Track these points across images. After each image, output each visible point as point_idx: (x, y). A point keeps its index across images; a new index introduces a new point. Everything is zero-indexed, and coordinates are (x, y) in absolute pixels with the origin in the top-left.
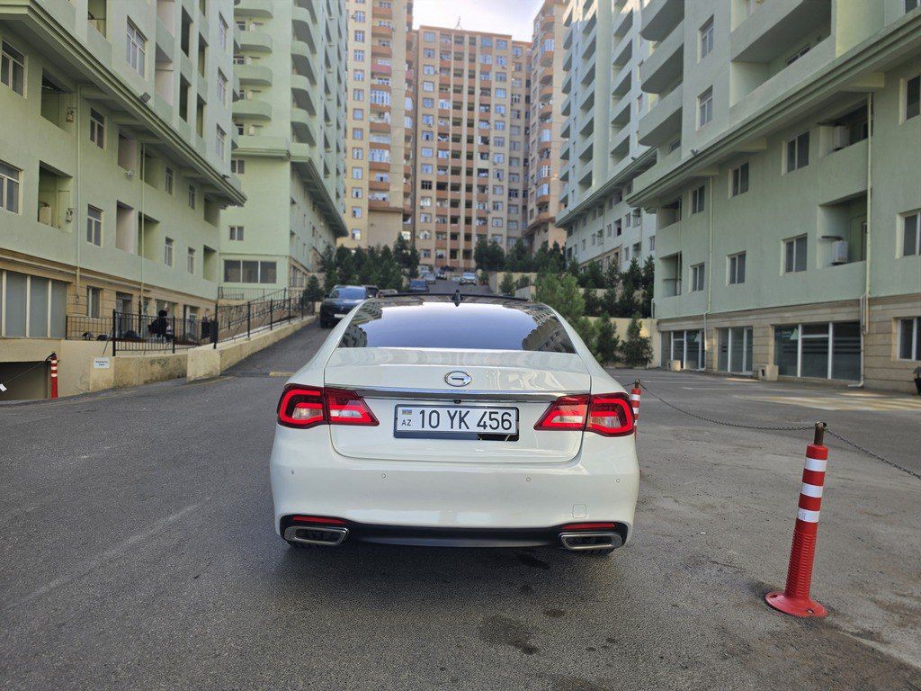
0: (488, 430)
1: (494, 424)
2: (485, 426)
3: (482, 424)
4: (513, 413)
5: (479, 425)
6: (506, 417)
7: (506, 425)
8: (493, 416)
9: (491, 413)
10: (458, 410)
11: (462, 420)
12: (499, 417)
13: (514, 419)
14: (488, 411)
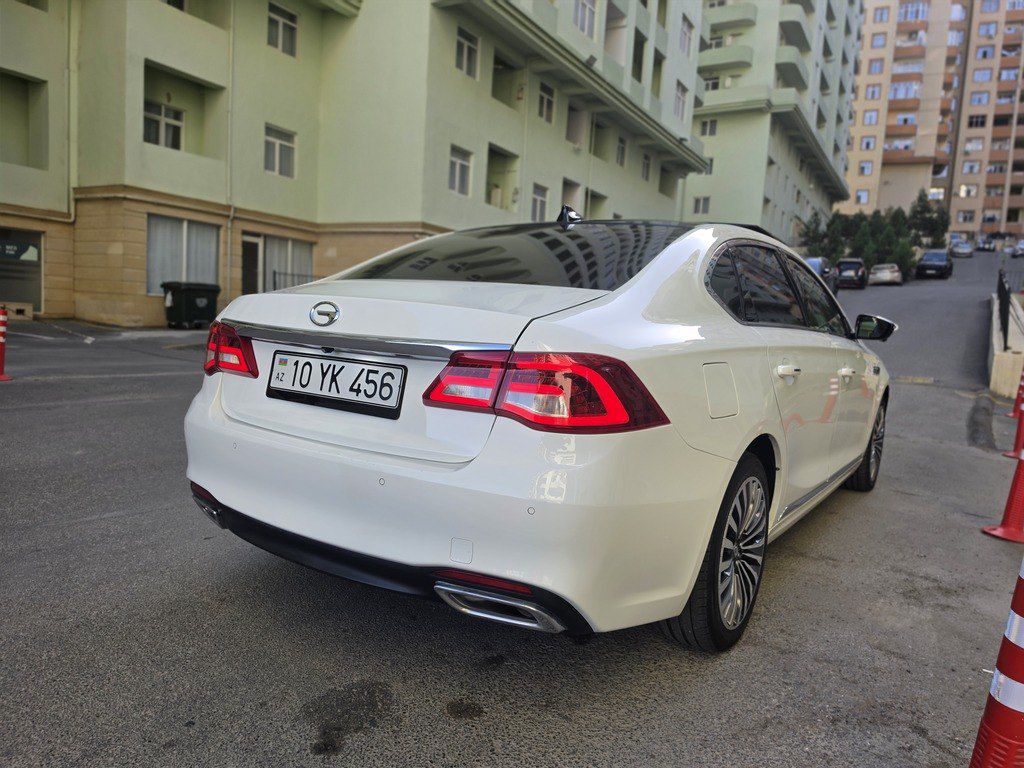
0: (362, 398)
1: (370, 389)
2: (358, 391)
3: (355, 387)
4: (398, 373)
5: (351, 389)
6: (388, 380)
7: (386, 392)
8: (372, 377)
9: (369, 371)
10: (333, 363)
11: (334, 379)
12: (377, 378)
13: (396, 384)
14: (367, 368)
